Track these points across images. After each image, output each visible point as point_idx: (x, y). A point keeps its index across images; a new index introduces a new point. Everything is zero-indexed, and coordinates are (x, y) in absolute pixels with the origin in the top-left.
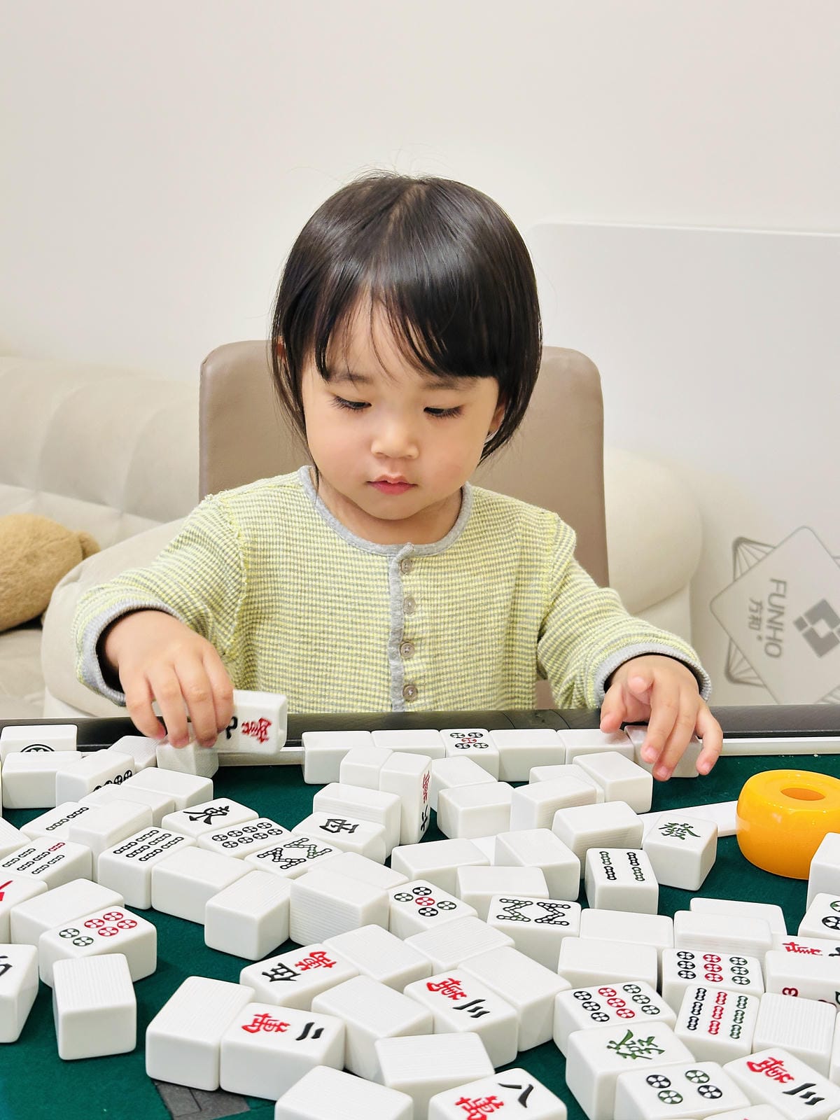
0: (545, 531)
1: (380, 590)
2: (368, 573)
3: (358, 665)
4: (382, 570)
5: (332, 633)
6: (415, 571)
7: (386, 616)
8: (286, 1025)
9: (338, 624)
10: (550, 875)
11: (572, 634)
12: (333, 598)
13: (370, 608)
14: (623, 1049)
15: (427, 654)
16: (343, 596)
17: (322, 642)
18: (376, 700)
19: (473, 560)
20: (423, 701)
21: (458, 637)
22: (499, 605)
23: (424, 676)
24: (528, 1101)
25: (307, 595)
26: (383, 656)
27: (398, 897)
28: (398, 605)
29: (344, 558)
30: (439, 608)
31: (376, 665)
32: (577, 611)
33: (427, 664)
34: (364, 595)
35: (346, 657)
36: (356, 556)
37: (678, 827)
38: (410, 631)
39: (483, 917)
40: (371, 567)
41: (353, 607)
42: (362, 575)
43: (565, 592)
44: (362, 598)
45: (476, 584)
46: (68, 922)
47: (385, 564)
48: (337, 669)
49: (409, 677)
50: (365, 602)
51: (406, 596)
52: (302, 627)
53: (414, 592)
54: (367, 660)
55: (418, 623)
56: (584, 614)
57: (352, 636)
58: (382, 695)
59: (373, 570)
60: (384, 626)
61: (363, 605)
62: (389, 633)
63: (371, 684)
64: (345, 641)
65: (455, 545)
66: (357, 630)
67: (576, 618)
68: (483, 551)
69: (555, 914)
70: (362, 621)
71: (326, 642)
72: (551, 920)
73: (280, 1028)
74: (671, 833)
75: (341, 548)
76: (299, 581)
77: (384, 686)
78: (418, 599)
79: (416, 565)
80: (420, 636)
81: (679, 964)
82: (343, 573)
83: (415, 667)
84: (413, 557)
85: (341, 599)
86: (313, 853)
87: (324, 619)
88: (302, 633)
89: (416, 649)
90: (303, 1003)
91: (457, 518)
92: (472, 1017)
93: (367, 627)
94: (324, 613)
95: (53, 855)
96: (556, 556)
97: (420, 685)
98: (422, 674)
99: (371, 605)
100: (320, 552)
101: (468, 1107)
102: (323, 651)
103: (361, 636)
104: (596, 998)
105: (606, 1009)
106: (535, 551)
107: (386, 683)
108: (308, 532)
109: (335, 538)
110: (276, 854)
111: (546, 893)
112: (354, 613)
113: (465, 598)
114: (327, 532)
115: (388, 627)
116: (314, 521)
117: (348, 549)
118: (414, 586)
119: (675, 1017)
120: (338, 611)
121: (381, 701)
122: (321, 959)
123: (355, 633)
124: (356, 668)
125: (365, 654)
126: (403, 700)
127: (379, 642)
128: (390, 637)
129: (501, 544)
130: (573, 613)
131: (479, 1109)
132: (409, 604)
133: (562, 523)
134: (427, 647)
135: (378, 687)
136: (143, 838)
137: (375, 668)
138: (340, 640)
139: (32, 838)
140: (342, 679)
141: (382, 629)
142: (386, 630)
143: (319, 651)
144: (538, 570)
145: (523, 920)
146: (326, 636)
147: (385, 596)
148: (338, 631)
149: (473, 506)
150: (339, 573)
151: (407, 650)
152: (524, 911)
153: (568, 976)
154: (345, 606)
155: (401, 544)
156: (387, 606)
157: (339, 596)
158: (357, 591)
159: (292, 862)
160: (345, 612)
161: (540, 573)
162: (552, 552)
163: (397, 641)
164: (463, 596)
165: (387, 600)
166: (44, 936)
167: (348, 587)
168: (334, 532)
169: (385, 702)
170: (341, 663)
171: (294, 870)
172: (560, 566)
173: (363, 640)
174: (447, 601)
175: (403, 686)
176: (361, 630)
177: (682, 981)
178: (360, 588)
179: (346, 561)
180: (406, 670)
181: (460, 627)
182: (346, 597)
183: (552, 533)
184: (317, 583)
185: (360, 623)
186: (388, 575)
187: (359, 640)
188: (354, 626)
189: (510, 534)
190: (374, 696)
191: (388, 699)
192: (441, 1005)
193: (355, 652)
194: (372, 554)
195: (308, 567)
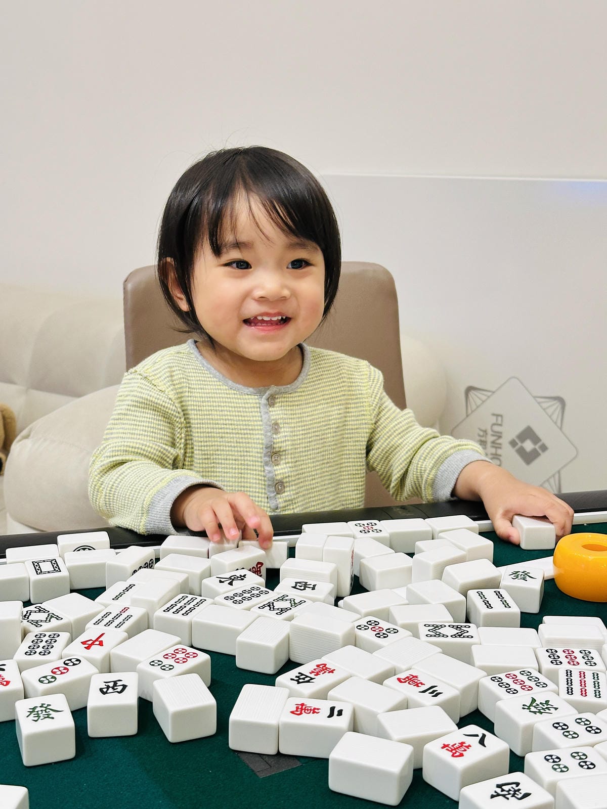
0: (361, 373)
1: (255, 419)
2: (245, 408)
3: (243, 471)
4: (255, 405)
5: (223, 450)
6: (278, 405)
7: (260, 437)
8: (318, 709)
9: (227, 444)
10: (450, 607)
11: (393, 445)
12: (222, 426)
13: (248, 432)
14: (533, 709)
15: (290, 460)
16: (229, 424)
17: (217, 457)
18: (257, 494)
19: (315, 395)
20: (289, 493)
21: (309, 448)
22: (334, 426)
23: (289, 476)
24: (485, 743)
25: (204, 426)
26: (260, 464)
27: (359, 627)
28: (268, 428)
29: (228, 398)
30: (295, 429)
31: (256, 470)
32: (394, 429)
33: (290, 467)
34: (244, 423)
35: (234, 467)
36: (236, 396)
37: (521, 573)
38: (277, 445)
39: (416, 635)
40: (247, 403)
41: (237, 431)
42: (241, 409)
43: (384, 416)
44: (243, 425)
45: (318, 412)
46: (152, 657)
47: (257, 401)
48: (228, 475)
49: (279, 477)
50: (245, 427)
51: (273, 422)
52: (203, 448)
53: (278, 419)
54: (249, 467)
55: (282, 440)
56: (399, 431)
57: (238, 451)
58: (260, 491)
59: (249, 405)
60: (259, 443)
61: (244, 429)
62: (263, 448)
63: (253, 483)
64: (232, 455)
65: (303, 386)
66: (240, 447)
67: (395, 434)
68: (321, 389)
69: (462, 632)
70: (244, 441)
71: (220, 457)
72: (461, 635)
73: (314, 711)
74: (517, 577)
75: (225, 391)
76: (198, 417)
77: (262, 484)
78: (281, 423)
79: (278, 400)
80: (285, 449)
81: (549, 657)
82: (228, 409)
83: (281, 470)
84: (276, 395)
85: (228, 426)
86: (294, 604)
87: (217, 441)
88: (203, 453)
89: (282, 457)
90: (322, 695)
91: (302, 367)
92: (433, 696)
93: (247, 445)
94: (217, 437)
95: (124, 615)
96: (372, 389)
97: (286, 482)
98: (287, 475)
99: (250, 430)
100: (210, 395)
101: (450, 749)
102: (218, 463)
103: (244, 451)
104: (505, 680)
105: (513, 686)
106: (357, 388)
107: (263, 483)
108: (201, 382)
109: (220, 385)
110: (270, 606)
111: (452, 620)
112: (237, 436)
113: (312, 422)
114: (214, 381)
115: (262, 444)
116: (204, 375)
117: (230, 392)
118: (278, 415)
119: (557, 688)
120: (226, 435)
121: (260, 495)
122: (324, 668)
123: (239, 449)
124: (241, 473)
125: (247, 464)
126: (275, 493)
127: (256, 455)
128: (265, 451)
129: (333, 385)
130: (392, 431)
131: (457, 750)
132: (275, 427)
133: (372, 367)
134: (289, 456)
135: (257, 486)
136: (179, 601)
137: (254, 472)
138: (229, 455)
139: (106, 606)
140: (232, 482)
141: (258, 446)
142: (261, 446)
143: (216, 463)
144: (361, 400)
145: (443, 636)
146: (219, 452)
147: (258, 423)
148: (227, 449)
149: (311, 359)
150: (225, 408)
151: (276, 459)
152: (442, 631)
153: (483, 668)
154: (231, 431)
155: (267, 386)
156: (261, 430)
157: (226, 425)
158: (239, 420)
159: (282, 611)
160: (231, 436)
161: (363, 403)
162: (368, 387)
163: (269, 453)
164: (311, 420)
165: (260, 425)
166: (139, 666)
167: (232, 418)
168: (219, 381)
169: (263, 495)
170: (231, 471)
171: (285, 615)
172: (376, 396)
173: (245, 454)
174: (300, 424)
175: (275, 484)
176: (243, 447)
177: (554, 666)
178: (240, 418)
179: (229, 400)
180: (276, 473)
181: (310, 442)
182: (231, 424)
183: (367, 374)
184: (211, 417)
185: (242, 443)
186: (260, 408)
187: (242, 454)
188: (238, 444)
189: (338, 377)
190: (255, 492)
191: (265, 493)
192: (410, 691)
193: (240, 462)
194: (248, 394)
195: (203, 406)
